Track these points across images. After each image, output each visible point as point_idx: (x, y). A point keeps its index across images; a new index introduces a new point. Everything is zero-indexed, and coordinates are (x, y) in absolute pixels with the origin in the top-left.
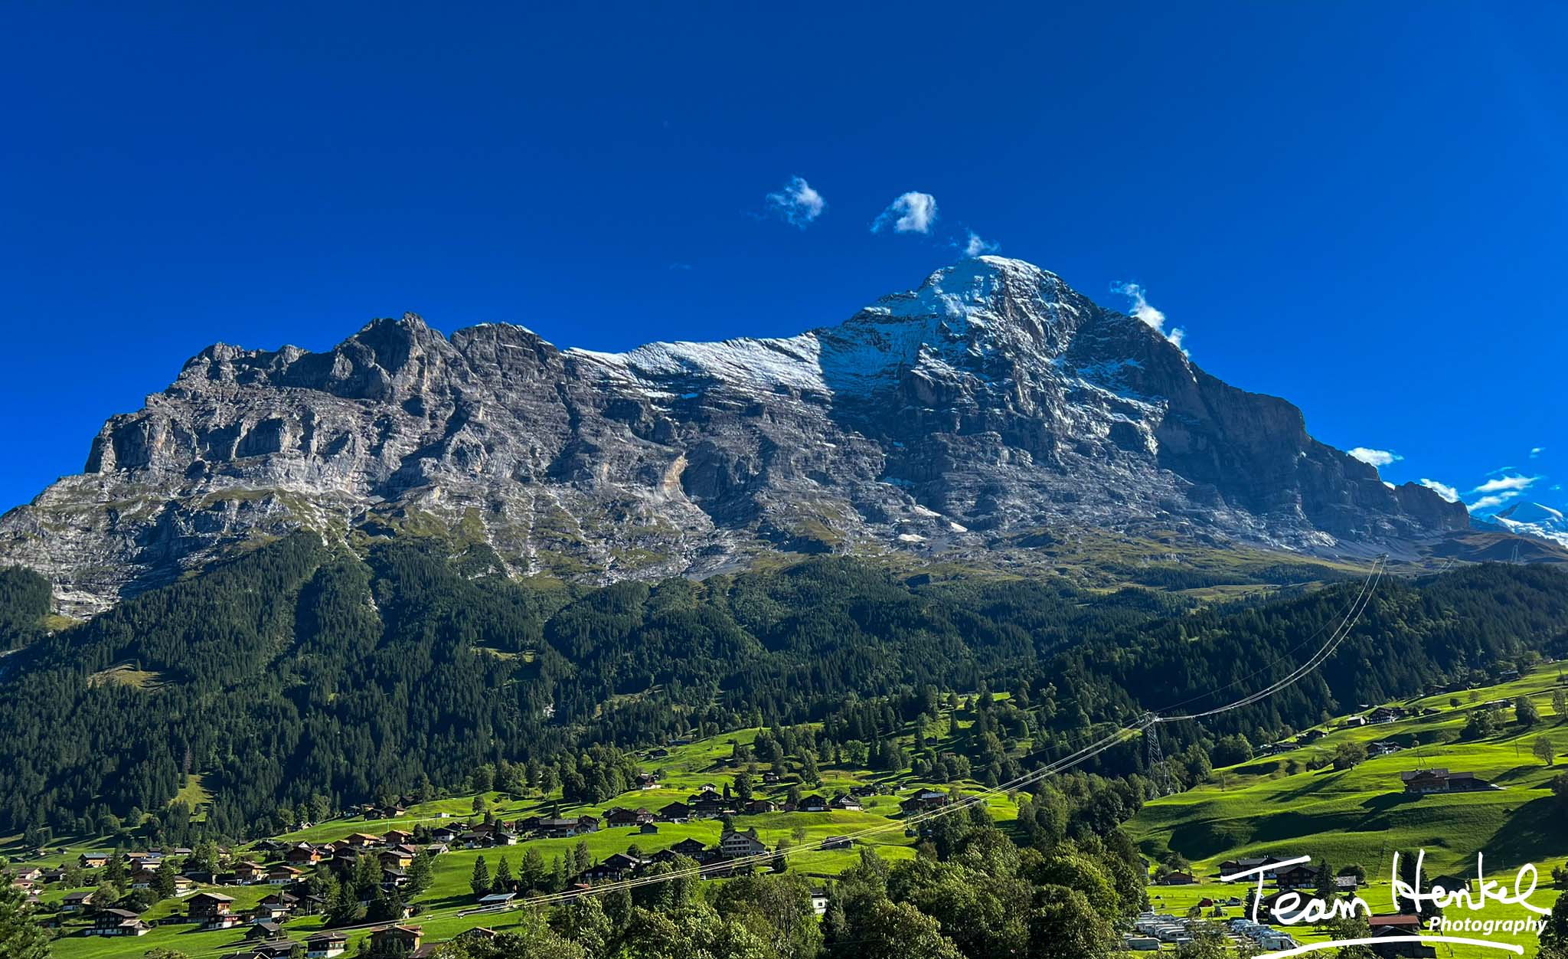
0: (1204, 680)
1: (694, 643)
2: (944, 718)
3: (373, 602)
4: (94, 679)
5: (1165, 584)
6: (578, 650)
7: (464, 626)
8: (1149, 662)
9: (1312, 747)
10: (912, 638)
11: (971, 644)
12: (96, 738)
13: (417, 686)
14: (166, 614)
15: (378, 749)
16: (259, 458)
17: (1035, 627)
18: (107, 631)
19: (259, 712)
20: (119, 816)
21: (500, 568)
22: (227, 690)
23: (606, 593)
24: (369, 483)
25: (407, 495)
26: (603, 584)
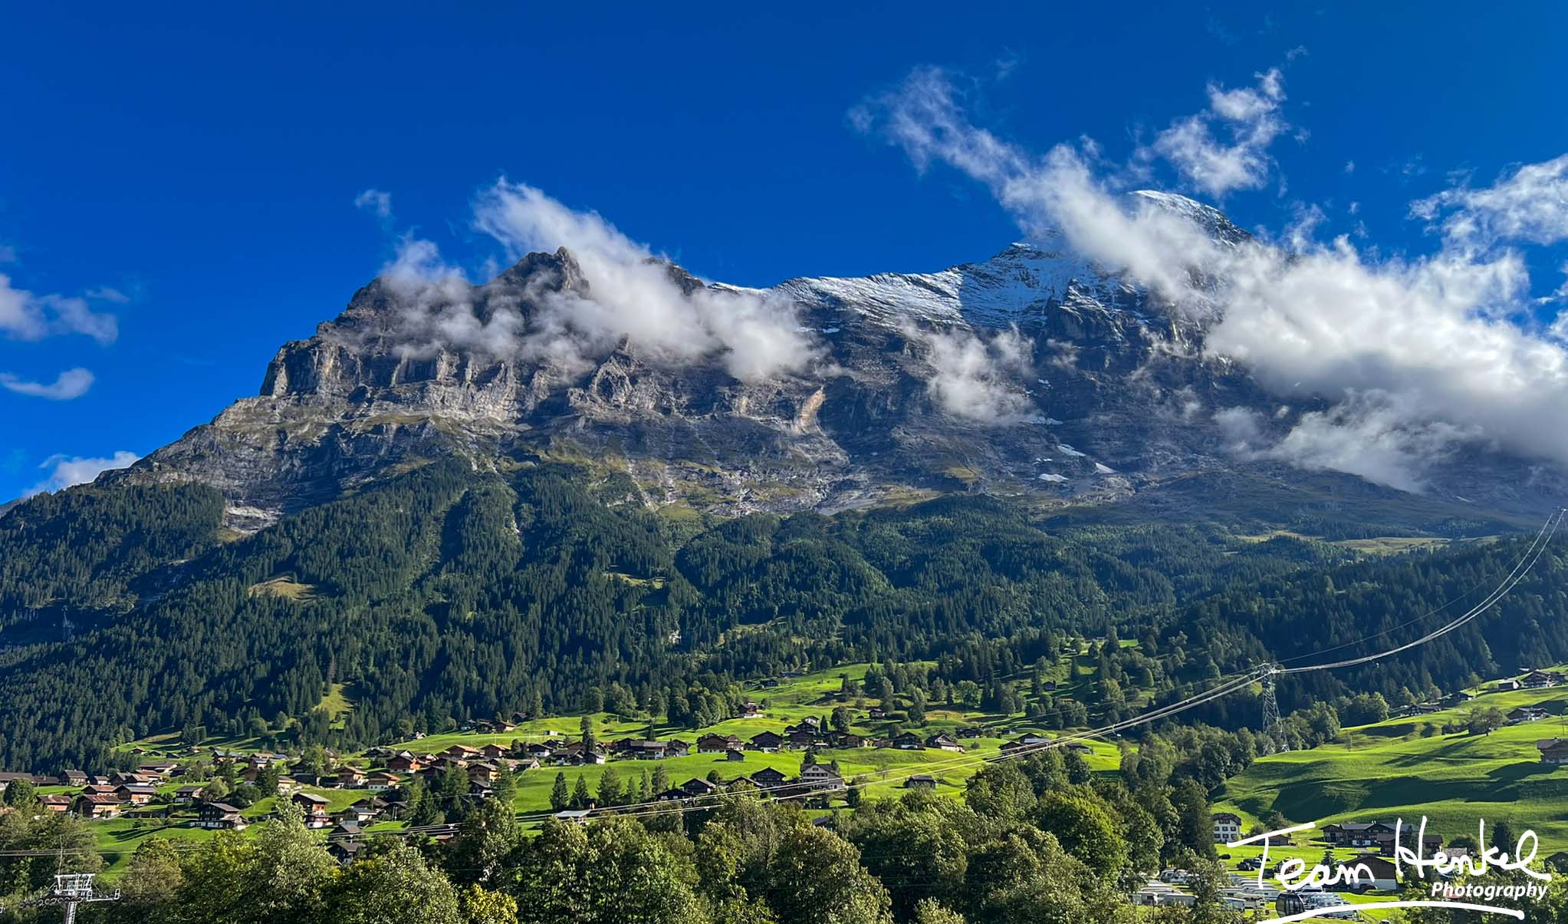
0: (1349, 635)
1: (820, 576)
2: (1065, 664)
3: (515, 525)
4: (255, 590)
5: (1324, 534)
6: (707, 579)
7: (598, 551)
8: (1291, 614)
9: (1454, 710)
10: (1045, 581)
11: (1107, 588)
12: (252, 645)
13: (550, 608)
14: (323, 531)
15: (509, 667)
16: (417, 385)
17: (1177, 573)
18: (270, 544)
19: (401, 627)
20: (267, 720)
21: (637, 495)
22: (374, 604)
23: (737, 524)
24: (519, 411)
25: (554, 422)
26: (736, 514)
